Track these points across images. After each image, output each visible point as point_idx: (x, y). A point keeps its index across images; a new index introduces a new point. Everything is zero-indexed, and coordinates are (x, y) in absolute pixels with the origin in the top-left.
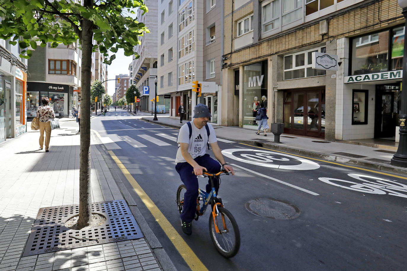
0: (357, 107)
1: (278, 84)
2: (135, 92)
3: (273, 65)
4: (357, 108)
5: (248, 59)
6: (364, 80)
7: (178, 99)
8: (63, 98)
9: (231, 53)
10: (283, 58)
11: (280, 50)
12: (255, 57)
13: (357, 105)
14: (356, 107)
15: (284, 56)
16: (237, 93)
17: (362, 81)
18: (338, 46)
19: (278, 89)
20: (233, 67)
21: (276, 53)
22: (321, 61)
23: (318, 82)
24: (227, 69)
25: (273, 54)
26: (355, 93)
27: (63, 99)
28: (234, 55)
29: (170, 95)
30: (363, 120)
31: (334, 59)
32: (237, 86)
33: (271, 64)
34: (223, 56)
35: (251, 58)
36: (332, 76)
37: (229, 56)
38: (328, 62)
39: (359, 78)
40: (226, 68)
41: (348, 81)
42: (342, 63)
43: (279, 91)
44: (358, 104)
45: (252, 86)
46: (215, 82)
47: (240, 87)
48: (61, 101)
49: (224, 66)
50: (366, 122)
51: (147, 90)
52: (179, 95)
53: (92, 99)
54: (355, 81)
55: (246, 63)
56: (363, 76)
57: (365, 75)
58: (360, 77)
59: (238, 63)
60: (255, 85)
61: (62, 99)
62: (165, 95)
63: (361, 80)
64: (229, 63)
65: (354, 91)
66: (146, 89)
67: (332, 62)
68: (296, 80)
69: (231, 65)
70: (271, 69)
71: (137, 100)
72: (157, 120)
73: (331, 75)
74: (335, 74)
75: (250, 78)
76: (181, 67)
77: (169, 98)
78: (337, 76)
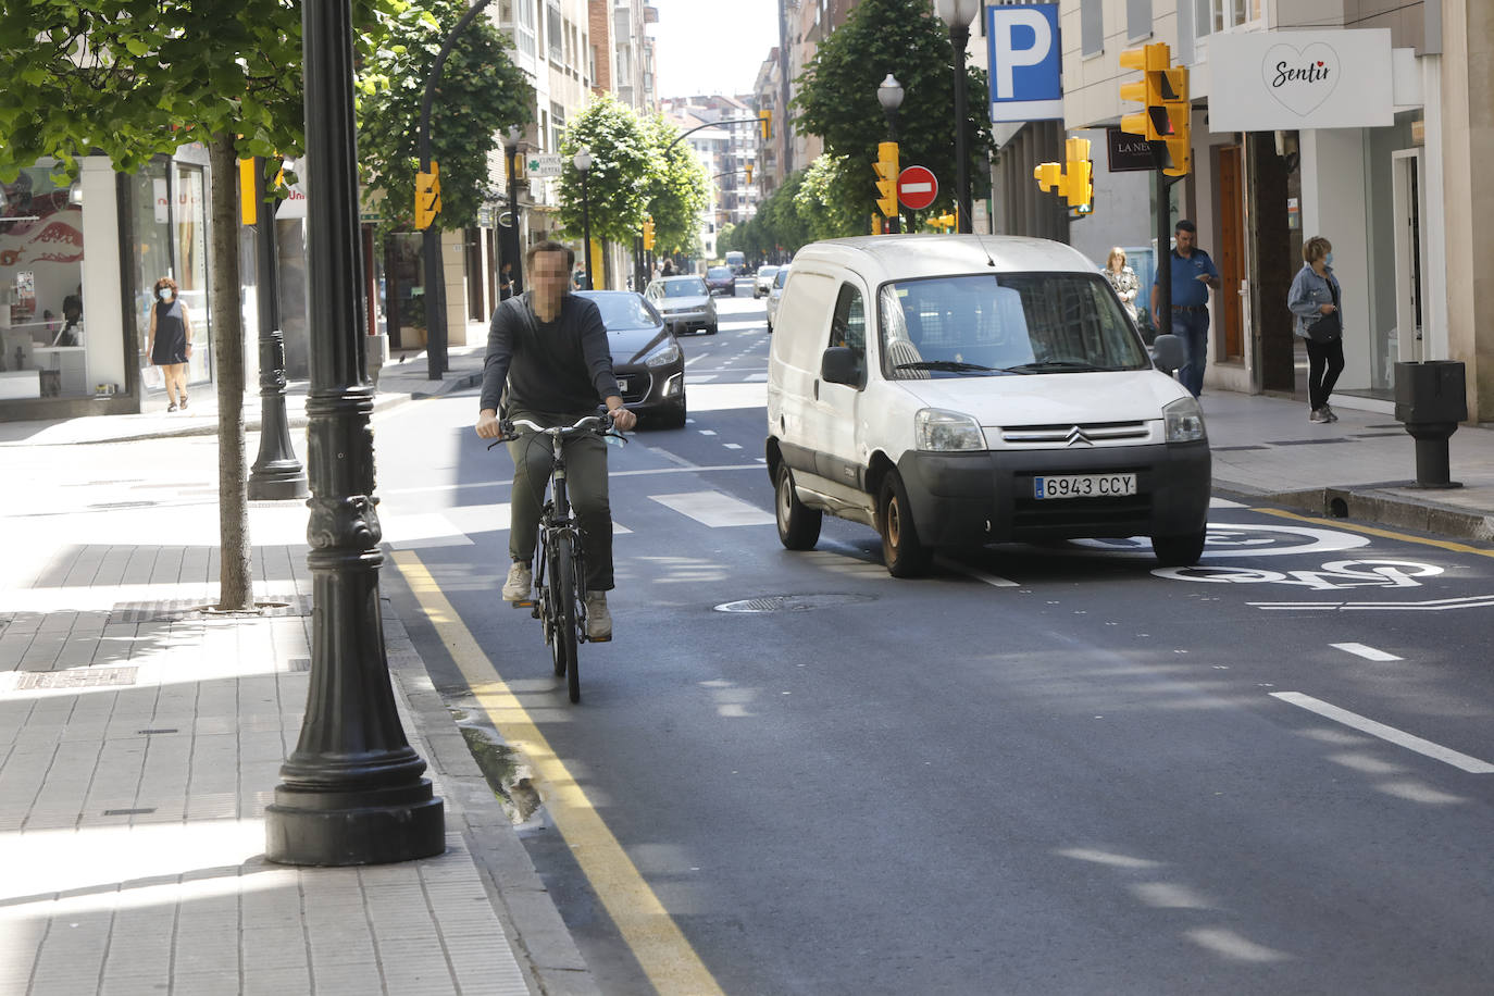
2: (890, 82)
8: (62, 199)
27: (60, 216)
46: (1387, 33)
48: (43, 237)
51: (1036, 55)
53: (380, 194)
61: (53, 218)
66: (1022, 37)
71: (907, 188)
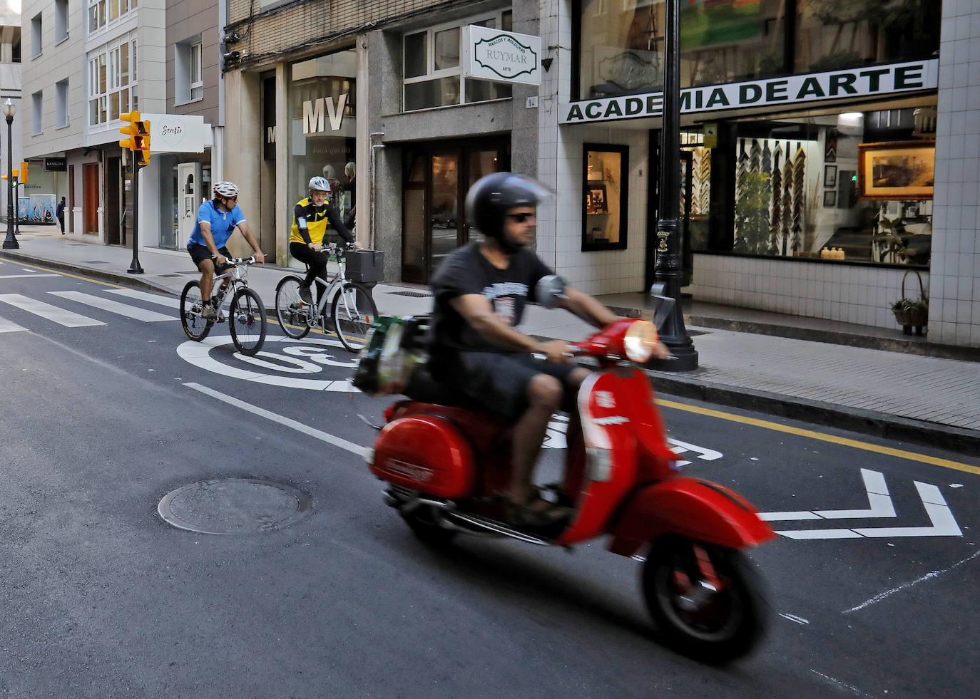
0: (601, 196)
1: (384, 126)
3: (369, 62)
4: (600, 200)
5: (302, 40)
6: (608, 116)
7: (90, 171)
9: (251, 20)
10: (400, 40)
11: (392, 14)
12: (320, 33)
13: (601, 191)
14: (598, 197)
15: (405, 35)
16: (268, 152)
17: (601, 118)
18: (544, 10)
19: (387, 140)
20: (259, 65)
21: (379, 25)
22: (489, 54)
23: (493, 120)
24: (237, 74)
25: (371, 28)
26: (590, 153)
28: (259, 27)
29: (63, 160)
30: (615, 238)
31: (529, 48)
32: (270, 129)
33: (364, 58)
34: (229, 28)
35: (309, 37)
36: (528, 102)
37: (245, 30)
38: (510, 57)
39: (594, 111)
40: (237, 68)
41: (569, 119)
42: (553, 62)
43: (391, 147)
44: (604, 188)
45: (313, 130)
46: (203, 117)
47: (279, 133)
49: (231, 63)
50: (622, 245)
52: (93, 159)
54: (586, 119)
55: (295, 55)
56: (605, 103)
57: (608, 100)
58: (599, 105)
59: (271, 55)
60: (321, 129)
62: (48, 160)
63: (599, 114)
64: (244, 53)
65: (588, 147)
67: (524, 60)
68: (434, 113)
69: (252, 59)
70: (365, 75)
72: (17, 246)
73: (526, 100)
74: (536, 94)
75: (307, 105)
76: (96, 60)
77: (63, 169)
78: (540, 103)
